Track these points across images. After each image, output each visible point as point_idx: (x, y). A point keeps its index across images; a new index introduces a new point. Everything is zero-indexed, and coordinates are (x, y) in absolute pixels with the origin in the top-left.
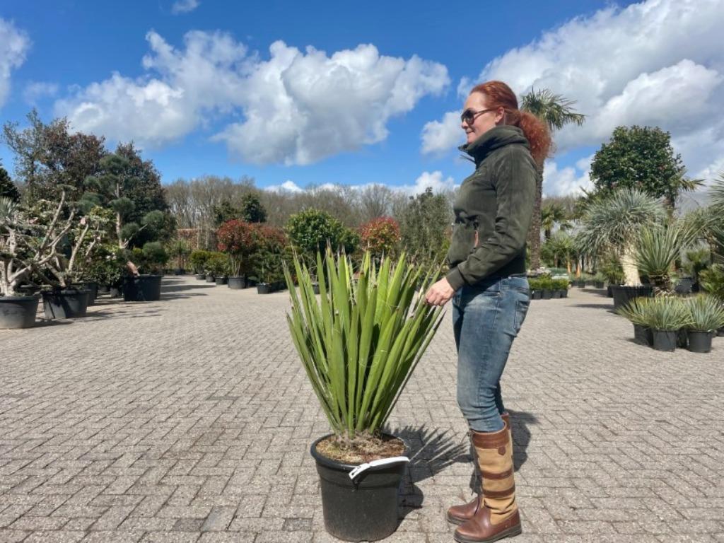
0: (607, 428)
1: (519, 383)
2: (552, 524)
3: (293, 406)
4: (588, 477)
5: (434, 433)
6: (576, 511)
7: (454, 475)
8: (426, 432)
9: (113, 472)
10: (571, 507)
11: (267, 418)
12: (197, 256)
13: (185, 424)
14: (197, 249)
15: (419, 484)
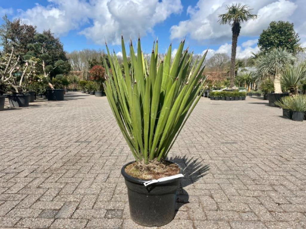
0: (283, 157)
1: (231, 135)
2: (268, 214)
3: (119, 146)
4: (282, 185)
5: (191, 159)
6: (280, 206)
7: (205, 183)
8: (187, 159)
9: (15, 180)
10: (276, 203)
11: (104, 152)
12: (82, 83)
13: (61, 154)
14: (82, 80)
15: (186, 188)
